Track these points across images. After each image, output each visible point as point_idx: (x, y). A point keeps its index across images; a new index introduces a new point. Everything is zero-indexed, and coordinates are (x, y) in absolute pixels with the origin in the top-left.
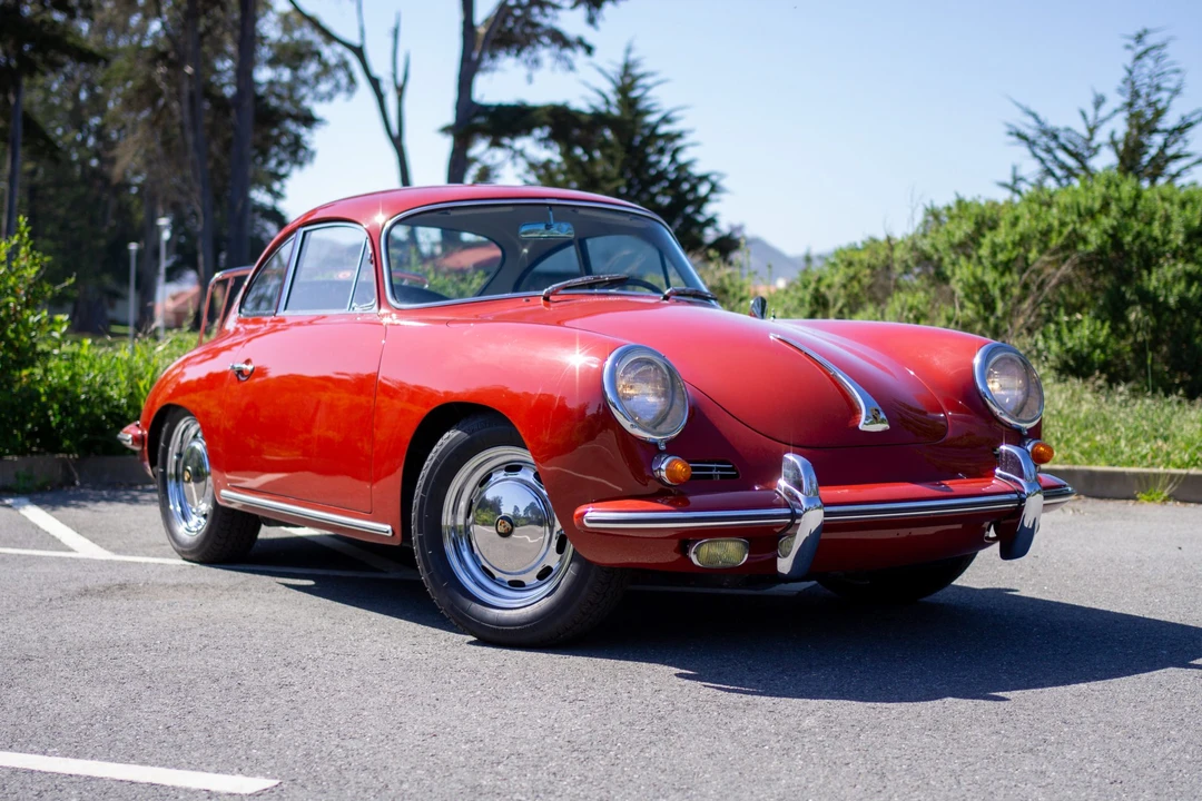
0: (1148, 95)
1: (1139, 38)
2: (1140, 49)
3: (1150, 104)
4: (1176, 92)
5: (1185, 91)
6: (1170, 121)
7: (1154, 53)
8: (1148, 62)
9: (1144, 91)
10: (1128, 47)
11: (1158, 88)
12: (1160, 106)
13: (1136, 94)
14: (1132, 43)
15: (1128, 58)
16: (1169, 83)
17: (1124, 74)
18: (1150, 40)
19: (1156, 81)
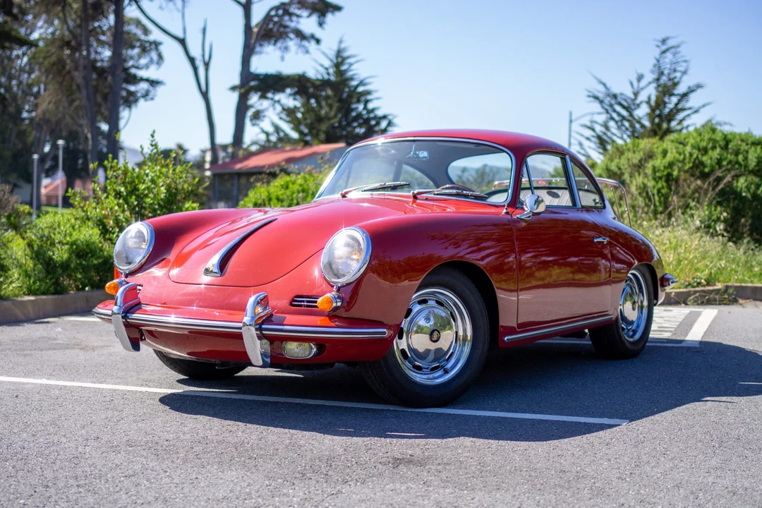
0: (669, 74)
1: (664, 41)
2: (664, 48)
3: (670, 80)
4: (684, 73)
5: (690, 72)
6: (681, 89)
7: (673, 50)
8: (669, 56)
9: (666, 72)
10: (658, 46)
11: (675, 71)
12: (676, 81)
13: (662, 73)
14: (659, 44)
15: (657, 52)
16: (681, 68)
17: (655, 62)
18: (670, 43)
19: (673, 66)
